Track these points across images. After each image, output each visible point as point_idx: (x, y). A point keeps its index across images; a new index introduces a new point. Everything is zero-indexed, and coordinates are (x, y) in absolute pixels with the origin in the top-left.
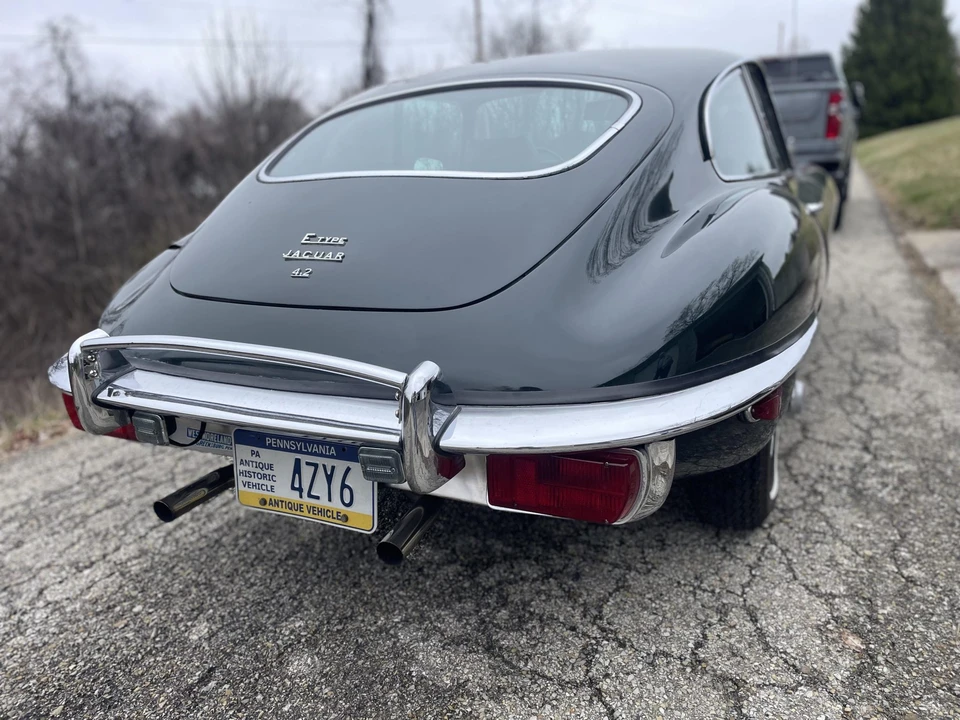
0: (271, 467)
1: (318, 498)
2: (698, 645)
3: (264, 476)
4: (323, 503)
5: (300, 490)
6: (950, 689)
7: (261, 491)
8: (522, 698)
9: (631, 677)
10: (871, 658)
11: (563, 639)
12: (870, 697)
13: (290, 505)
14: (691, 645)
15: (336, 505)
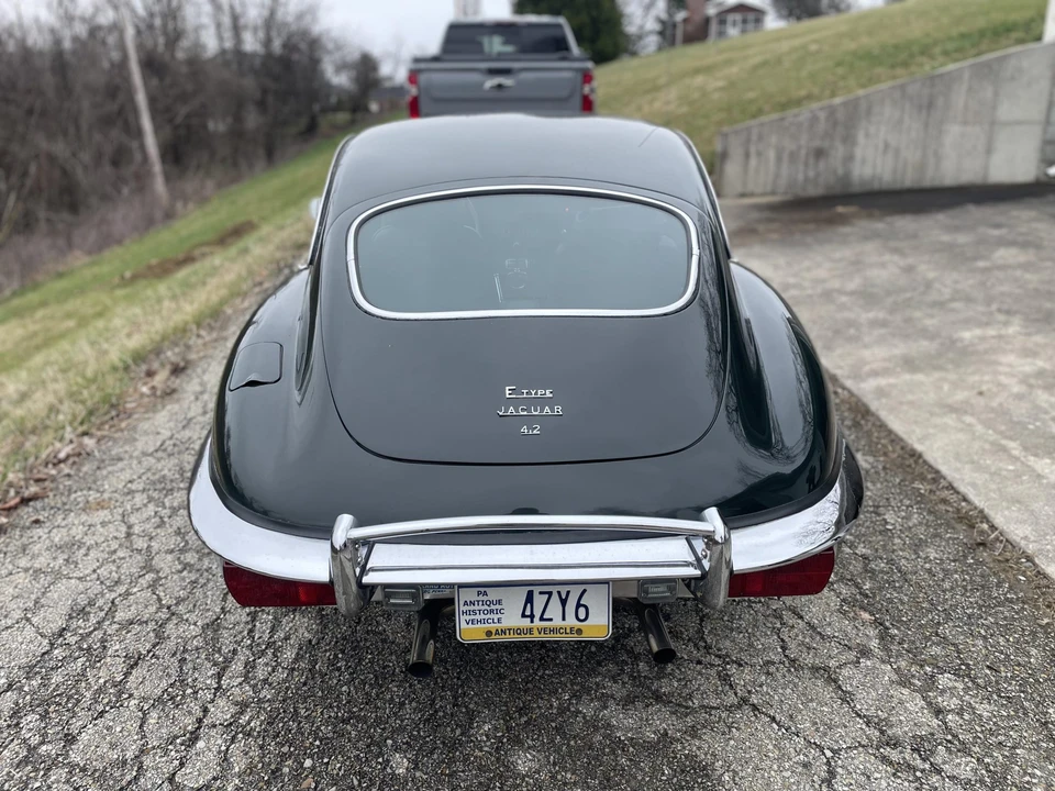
0: (499, 602)
1: (551, 620)
2: (784, 648)
3: (492, 611)
4: (557, 622)
5: (532, 617)
6: (937, 635)
7: (487, 625)
8: (712, 730)
9: (765, 688)
10: (881, 624)
11: (700, 673)
12: (899, 655)
13: (519, 631)
14: (780, 650)
15: (571, 621)
